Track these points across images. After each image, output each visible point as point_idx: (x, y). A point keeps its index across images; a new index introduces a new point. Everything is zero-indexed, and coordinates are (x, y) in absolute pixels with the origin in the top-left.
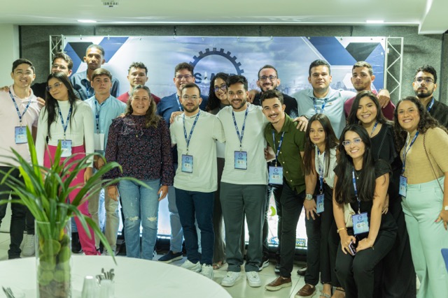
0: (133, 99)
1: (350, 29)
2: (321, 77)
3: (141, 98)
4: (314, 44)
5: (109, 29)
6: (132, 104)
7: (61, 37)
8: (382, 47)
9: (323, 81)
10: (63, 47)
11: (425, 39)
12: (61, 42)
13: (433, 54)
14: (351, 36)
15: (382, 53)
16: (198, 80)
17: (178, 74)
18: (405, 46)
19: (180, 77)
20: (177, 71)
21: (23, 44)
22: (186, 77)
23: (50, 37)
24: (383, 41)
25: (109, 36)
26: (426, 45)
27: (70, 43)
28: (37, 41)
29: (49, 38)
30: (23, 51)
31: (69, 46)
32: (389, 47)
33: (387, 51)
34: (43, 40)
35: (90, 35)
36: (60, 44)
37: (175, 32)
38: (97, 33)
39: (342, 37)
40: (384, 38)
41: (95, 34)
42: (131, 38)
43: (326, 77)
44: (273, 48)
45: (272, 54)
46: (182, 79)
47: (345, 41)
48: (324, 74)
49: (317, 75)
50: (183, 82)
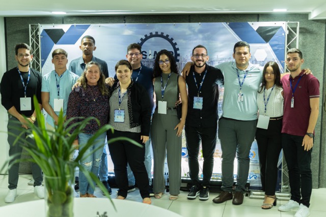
0: (87, 72)
1: (257, 17)
2: (243, 55)
3: (94, 71)
4: (232, 28)
5: (75, 19)
6: (86, 76)
7: (38, 26)
8: (283, 30)
9: (244, 58)
10: (40, 33)
11: (313, 23)
12: (38, 29)
13: (320, 34)
14: (258, 21)
15: (283, 34)
16: (144, 57)
17: (130, 52)
18: (300, 28)
19: (132, 54)
20: (128, 50)
21: (8, 32)
22: (136, 54)
24: (284, 25)
25: (75, 24)
26: (314, 27)
27: (45, 30)
28: (18, 29)
29: (29, 26)
30: (7, 36)
32: (288, 29)
33: (287, 32)
34: (23, 28)
35: (60, 23)
36: (38, 30)
37: (125, 20)
38: (64, 22)
39: (253, 22)
40: (285, 22)
41: (63, 23)
42: (92, 25)
43: (247, 56)
44: (201, 32)
45: (201, 36)
46: (133, 56)
47: (255, 25)
48: (245, 53)
49: (240, 54)
50: (134, 58)
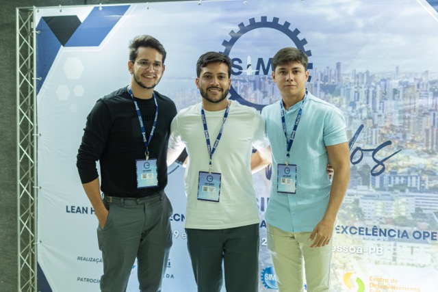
7: (32, 10)
10: (35, 25)
12: (32, 17)
23: (18, 11)
25: (100, 5)
27: (44, 18)
29: (15, 12)
31: (44, 22)
36: (31, 20)
42: (134, 6)
